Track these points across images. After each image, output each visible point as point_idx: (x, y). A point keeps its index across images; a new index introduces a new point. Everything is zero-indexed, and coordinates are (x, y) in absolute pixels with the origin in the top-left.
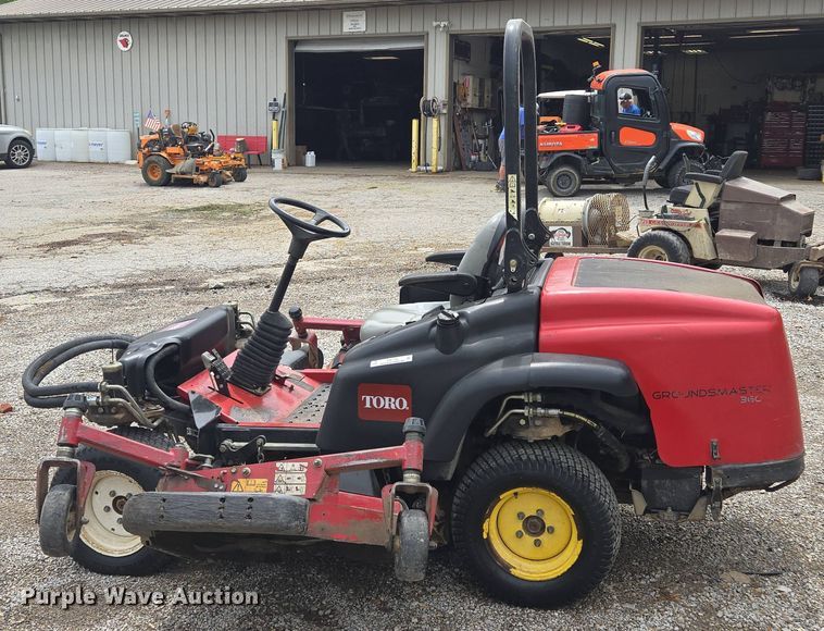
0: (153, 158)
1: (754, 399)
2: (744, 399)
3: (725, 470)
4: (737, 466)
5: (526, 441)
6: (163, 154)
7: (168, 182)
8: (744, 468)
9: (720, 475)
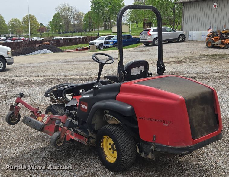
0: (209, 40)
1: (167, 125)
2: (164, 124)
3: (156, 145)
4: (160, 145)
5: (108, 124)
6: (213, 39)
7: (213, 47)
8: (162, 146)
9: (154, 146)
